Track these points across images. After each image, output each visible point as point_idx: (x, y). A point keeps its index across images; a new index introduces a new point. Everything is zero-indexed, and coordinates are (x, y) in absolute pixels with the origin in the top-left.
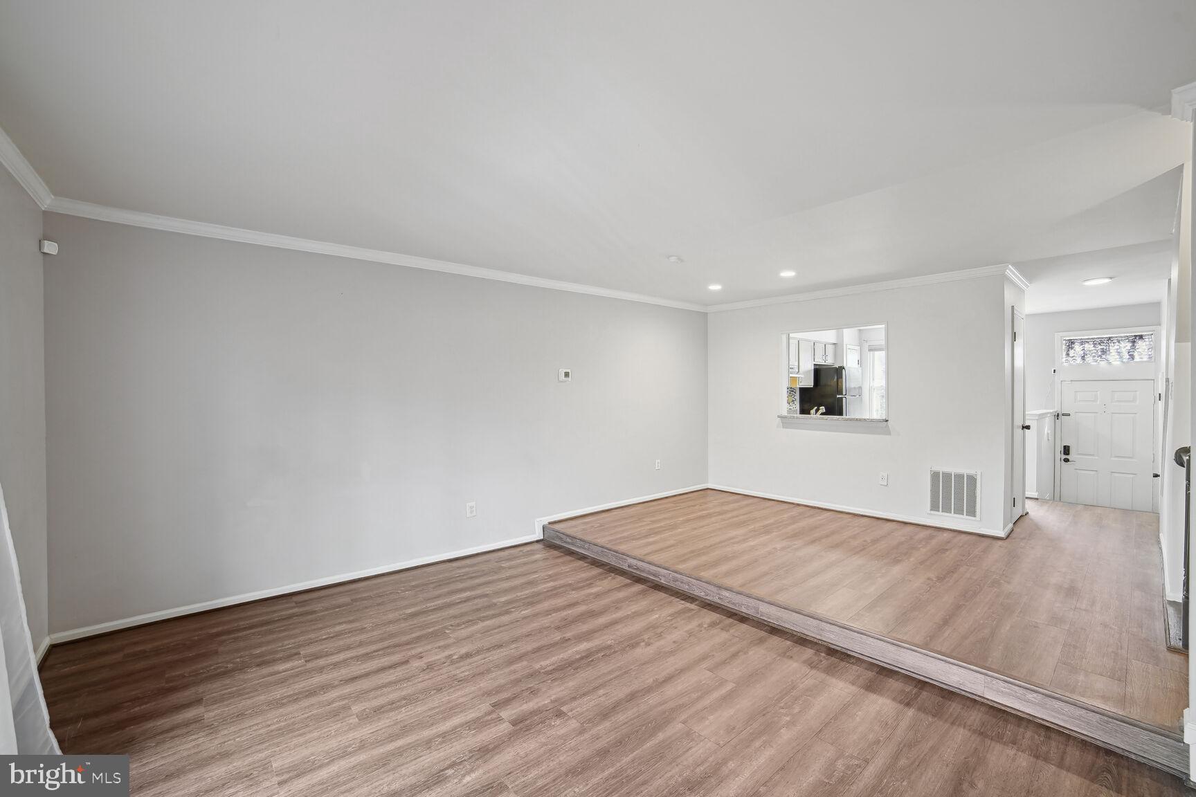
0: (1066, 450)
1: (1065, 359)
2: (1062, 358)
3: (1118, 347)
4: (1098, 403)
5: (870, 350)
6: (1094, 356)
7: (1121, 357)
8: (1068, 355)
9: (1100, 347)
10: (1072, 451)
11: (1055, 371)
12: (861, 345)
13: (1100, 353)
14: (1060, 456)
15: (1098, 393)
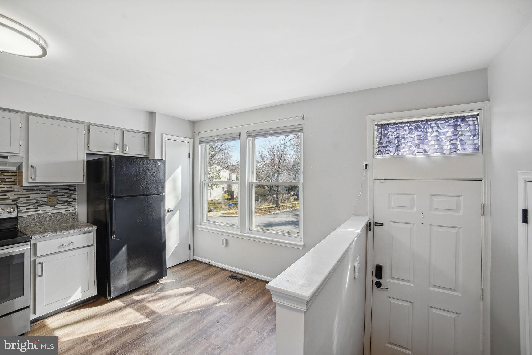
0: (379, 271)
1: (377, 150)
2: (374, 149)
3: (437, 133)
4: (415, 210)
5: (201, 143)
6: (411, 146)
7: (441, 147)
8: (381, 143)
9: (417, 133)
10: (386, 272)
11: (366, 165)
12: (193, 139)
13: (417, 142)
14: (371, 278)
15: (415, 196)
